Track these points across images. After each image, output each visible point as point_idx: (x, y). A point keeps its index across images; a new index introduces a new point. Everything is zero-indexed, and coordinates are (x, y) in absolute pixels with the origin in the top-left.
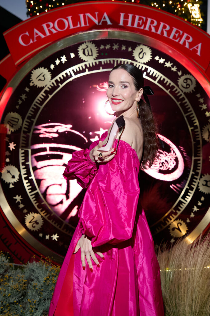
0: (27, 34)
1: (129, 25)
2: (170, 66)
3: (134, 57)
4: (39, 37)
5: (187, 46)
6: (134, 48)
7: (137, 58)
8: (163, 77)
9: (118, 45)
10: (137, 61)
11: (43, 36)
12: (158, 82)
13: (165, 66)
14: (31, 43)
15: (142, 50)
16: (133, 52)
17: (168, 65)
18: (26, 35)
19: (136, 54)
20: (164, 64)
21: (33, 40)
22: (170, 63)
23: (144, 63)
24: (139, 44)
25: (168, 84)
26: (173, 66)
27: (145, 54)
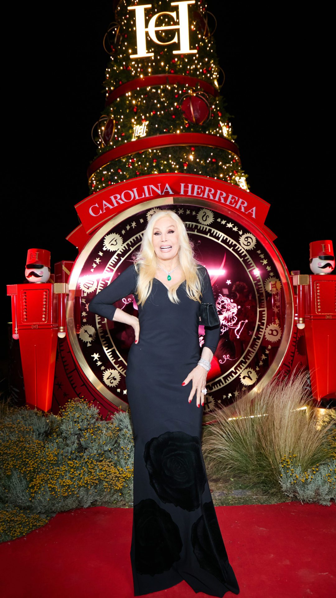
0: (97, 205)
1: (190, 193)
2: (232, 227)
3: (198, 220)
4: (108, 207)
5: (243, 210)
6: (197, 212)
7: (201, 221)
8: (226, 237)
9: (183, 210)
10: (201, 223)
11: (111, 207)
12: (221, 241)
13: (227, 226)
14: (101, 214)
15: (205, 213)
16: (197, 216)
17: (230, 225)
18: (96, 207)
19: (199, 217)
20: (226, 225)
21: (102, 211)
22: (231, 224)
23: (208, 225)
24: (202, 208)
25: (230, 243)
26: (234, 227)
27: (208, 217)
